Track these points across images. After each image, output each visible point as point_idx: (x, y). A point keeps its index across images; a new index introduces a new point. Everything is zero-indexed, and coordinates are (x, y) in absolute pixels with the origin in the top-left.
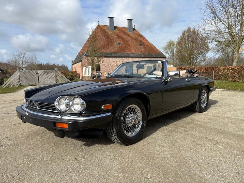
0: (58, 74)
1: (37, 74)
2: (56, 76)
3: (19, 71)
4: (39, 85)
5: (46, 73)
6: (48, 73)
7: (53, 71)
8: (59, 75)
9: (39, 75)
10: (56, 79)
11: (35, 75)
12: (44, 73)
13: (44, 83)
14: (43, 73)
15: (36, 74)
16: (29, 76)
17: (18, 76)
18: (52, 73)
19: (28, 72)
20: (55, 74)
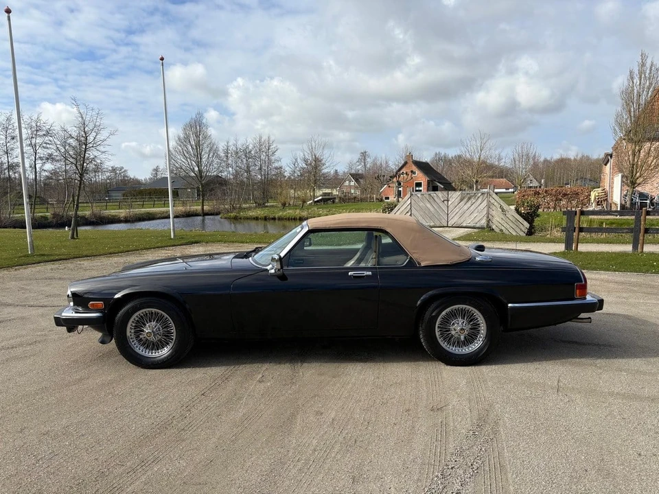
0: (493, 201)
1: (446, 202)
2: (489, 206)
3: (411, 195)
4: (447, 226)
5: (466, 200)
6: (469, 199)
7: (482, 194)
8: (496, 204)
9: (450, 203)
10: (488, 213)
11: (441, 204)
12: (461, 200)
13: (459, 222)
14: (459, 198)
15: (443, 201)
16: (429, 205)
17: (410, 206)
18: (480, 200)
19: (427, 196)
20: (486, 201)
